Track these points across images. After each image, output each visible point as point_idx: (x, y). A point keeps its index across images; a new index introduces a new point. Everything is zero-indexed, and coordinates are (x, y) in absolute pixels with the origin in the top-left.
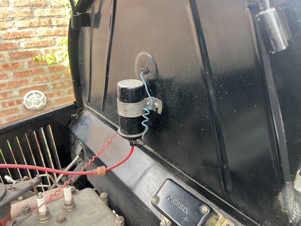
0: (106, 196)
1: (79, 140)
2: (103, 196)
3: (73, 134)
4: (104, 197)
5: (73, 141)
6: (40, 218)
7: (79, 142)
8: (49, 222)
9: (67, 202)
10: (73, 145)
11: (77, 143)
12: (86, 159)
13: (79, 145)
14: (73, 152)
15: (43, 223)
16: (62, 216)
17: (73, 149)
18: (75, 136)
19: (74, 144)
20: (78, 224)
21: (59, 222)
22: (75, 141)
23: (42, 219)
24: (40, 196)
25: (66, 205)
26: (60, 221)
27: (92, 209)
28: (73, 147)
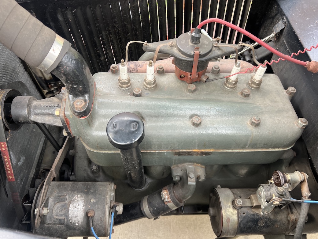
0: (295, 92)
1: (284, 15)
2: (291, 90)
3: (278, 5)
4: (293, 92)
5: (273, 14)
6: (229, 84)
7: (283, 19)
8: (233, 91)
9: (256, 80)
10: (270, 18)
11: (278, 18)
12: (281, 42)
13: (281, 22)
14: (265, 27)
15: (229, 90)
16: (248, 91)
17: (267, 23)
18: (281, 9)
19: (273, 18)
20: (260, 105)
21: (243, 95)
22: (276, 15)
23: (229, 85)
24: (238, 65)
25: (253, 82)
26: (245, 94)
27: (275, 97)
28: (269, 21)
